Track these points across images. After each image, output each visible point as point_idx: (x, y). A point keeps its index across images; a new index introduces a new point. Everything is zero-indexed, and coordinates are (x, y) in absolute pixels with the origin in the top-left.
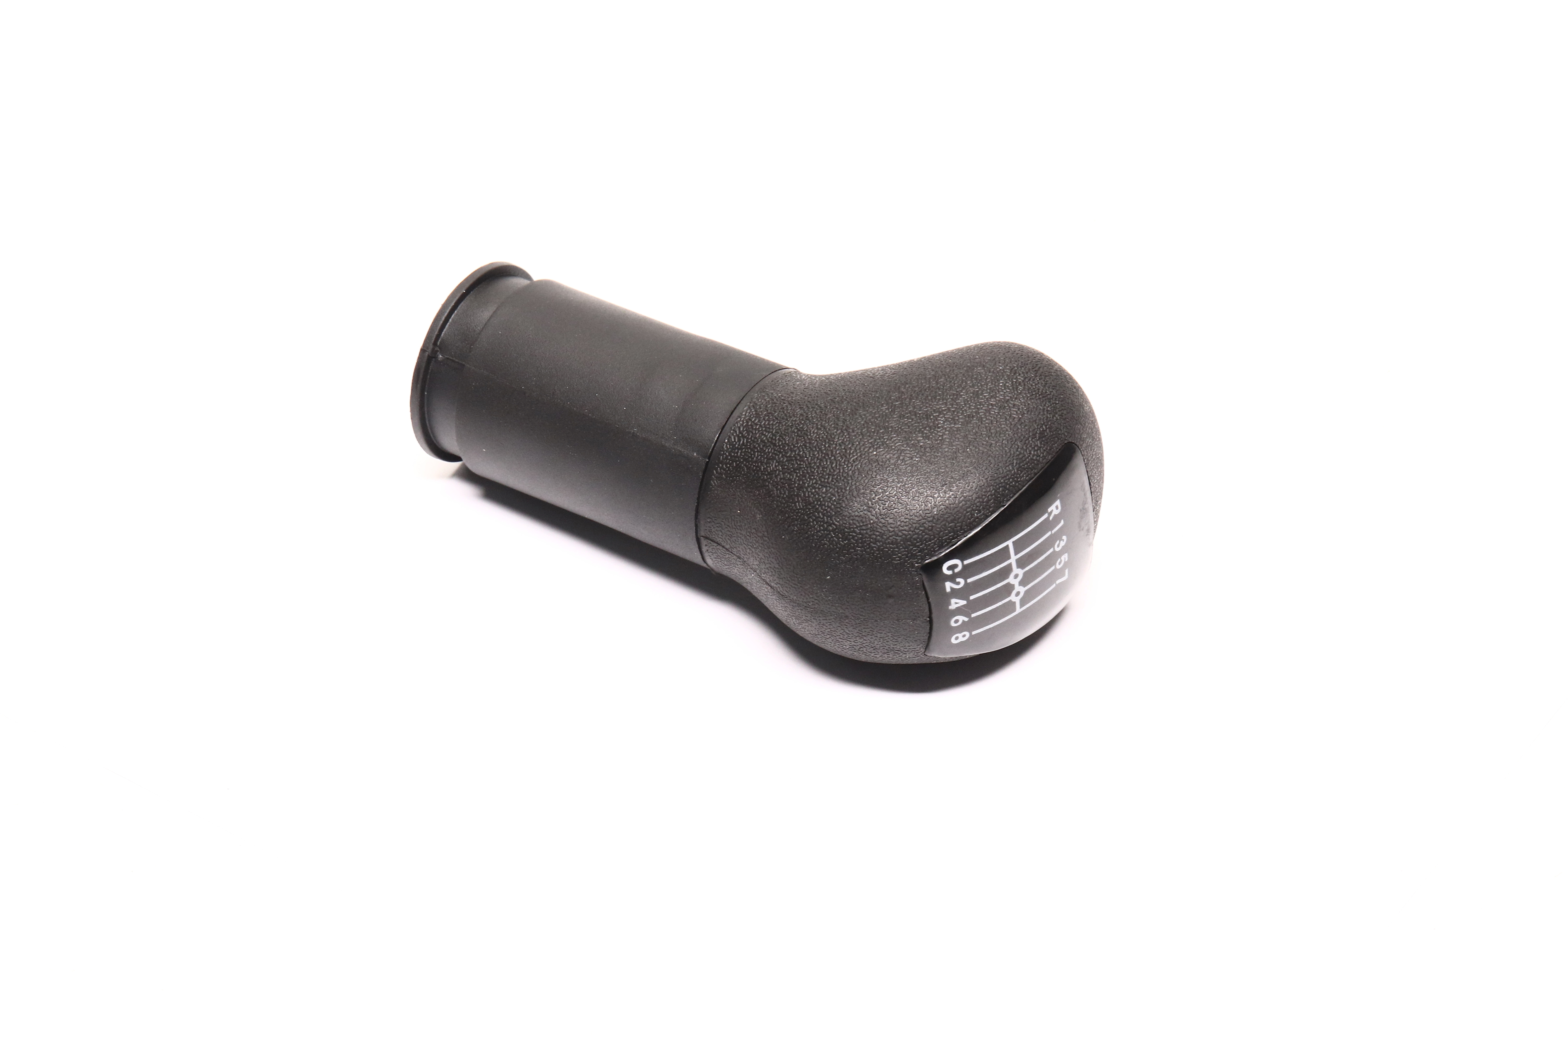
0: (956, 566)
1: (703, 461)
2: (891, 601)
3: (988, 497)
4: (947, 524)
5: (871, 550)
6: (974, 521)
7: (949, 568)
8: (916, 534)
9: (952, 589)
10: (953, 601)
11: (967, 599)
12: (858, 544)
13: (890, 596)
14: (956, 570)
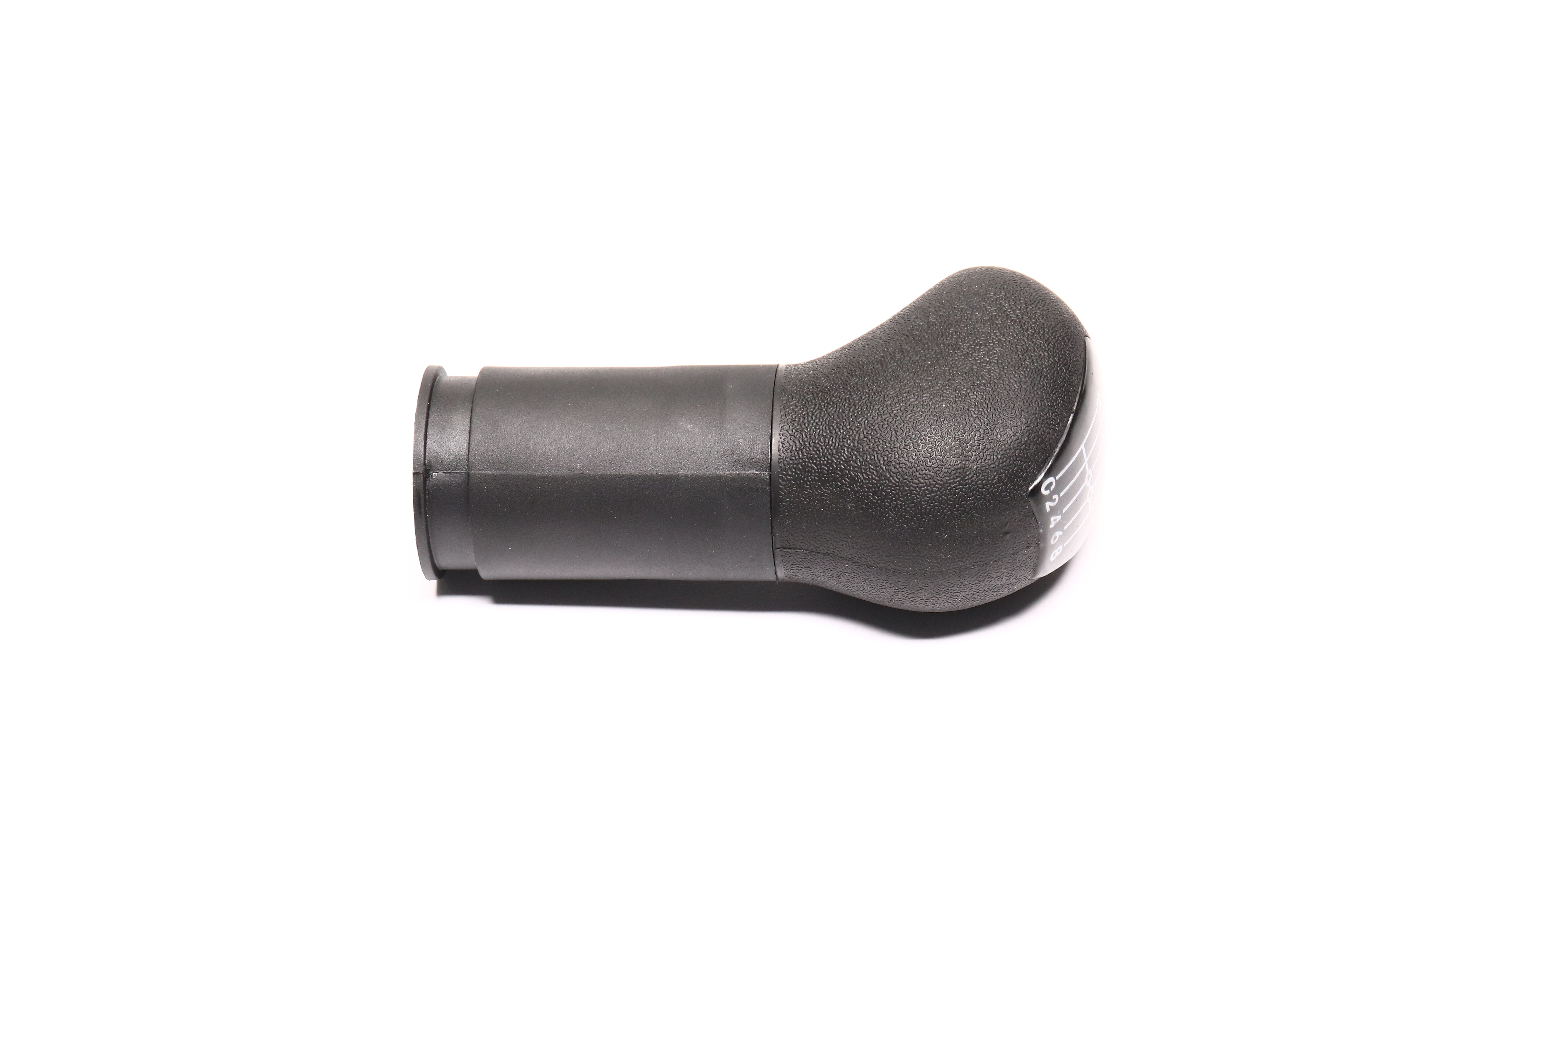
0: (1051, 484)
1: (766, 475)
2: (1008, 536)
3: (1060, 409)
4: (1038, 446)
5: (981, 496)
6: (1058, 435)
7: (1046, 489)
8: (1016, 466)
9: (1050, 507)
10: (1052, 519)
11: (1061, 514)
12: (967, 495)
13: (1006, 533)
14: (1052, 488)
